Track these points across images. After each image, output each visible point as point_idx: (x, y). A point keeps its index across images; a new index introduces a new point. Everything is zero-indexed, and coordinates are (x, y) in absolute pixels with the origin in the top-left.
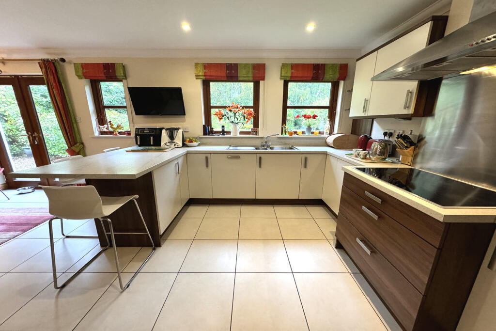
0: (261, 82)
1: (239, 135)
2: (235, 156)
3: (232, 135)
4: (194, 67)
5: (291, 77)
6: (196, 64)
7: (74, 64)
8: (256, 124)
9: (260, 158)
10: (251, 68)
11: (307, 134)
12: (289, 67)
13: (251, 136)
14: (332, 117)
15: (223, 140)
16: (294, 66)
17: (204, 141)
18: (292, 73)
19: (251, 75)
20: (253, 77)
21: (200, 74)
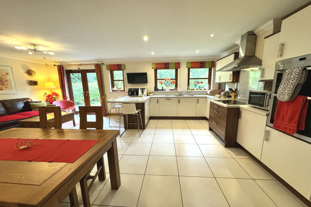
0: (179, 69)
1: (169, 91)
2: (168, 99)
3: (166, 91)
4: (151, 64)
5: (191, 67)
6: (153, 63)
7: (106, 65)
8: (176, 86)
9: (179, 100)
10: (174, 64)
11: (199, 90)
12: (190, 63)
13: (174, 91)
14: (209, 82)
15: (162, 93)
16: (192, 63)
17: (155, 93)
18: (191, 65)
19: (174, 67)
20: (175, 68)
21: (154, 67)
